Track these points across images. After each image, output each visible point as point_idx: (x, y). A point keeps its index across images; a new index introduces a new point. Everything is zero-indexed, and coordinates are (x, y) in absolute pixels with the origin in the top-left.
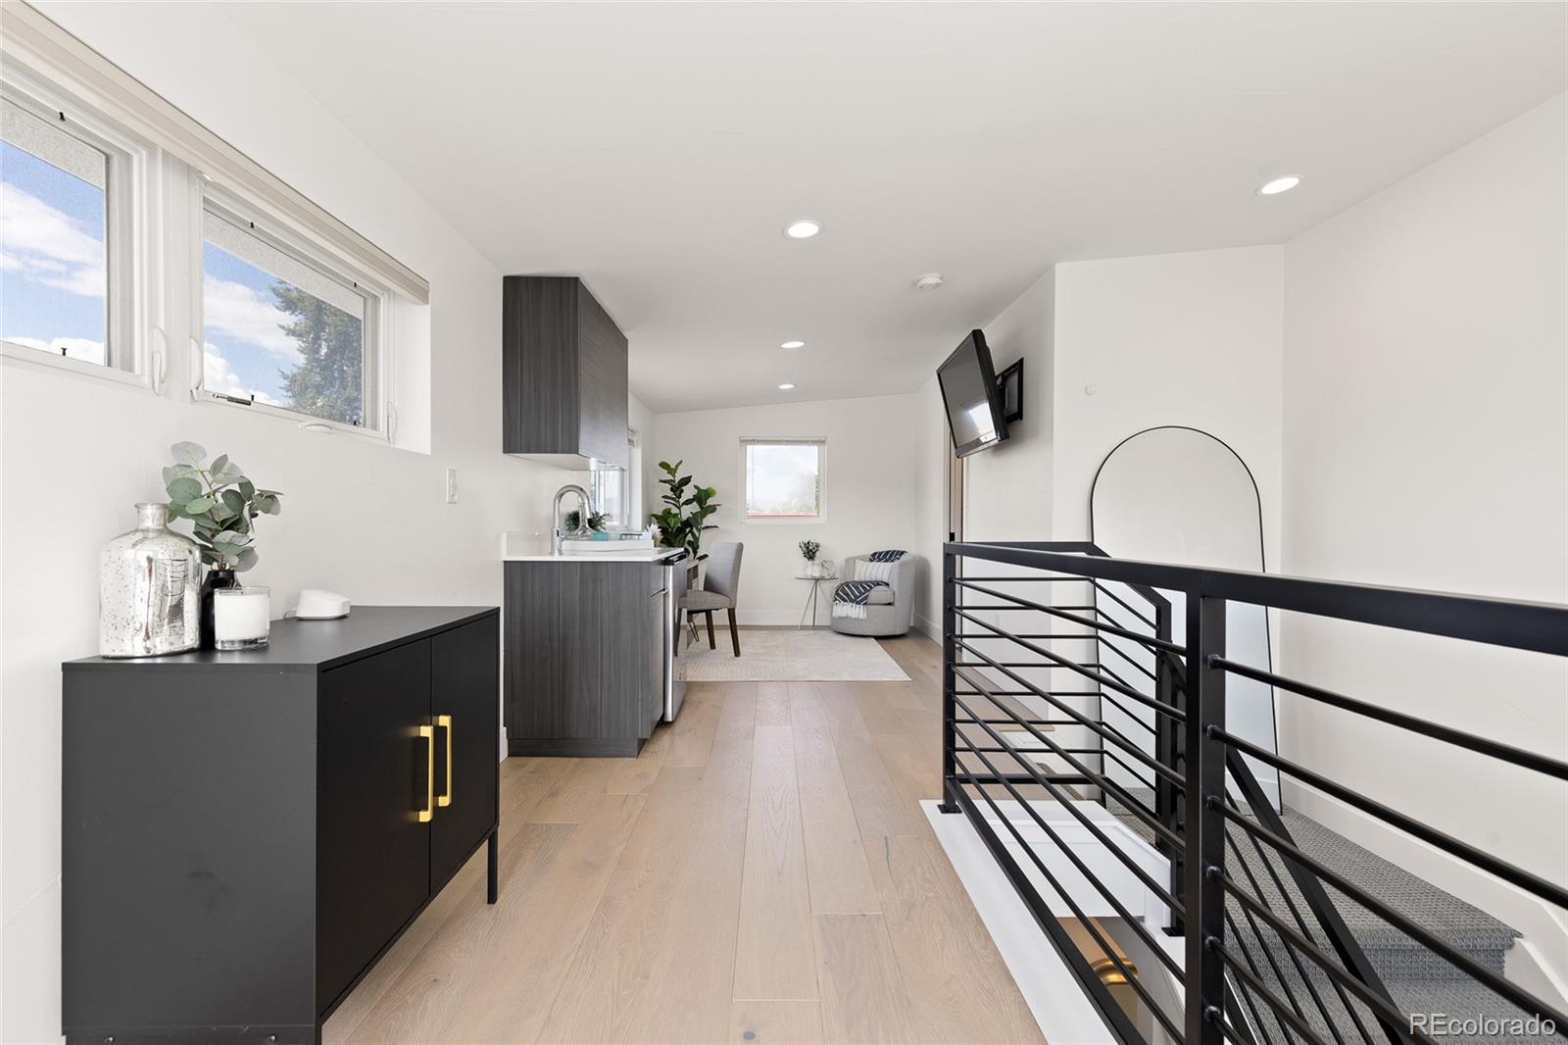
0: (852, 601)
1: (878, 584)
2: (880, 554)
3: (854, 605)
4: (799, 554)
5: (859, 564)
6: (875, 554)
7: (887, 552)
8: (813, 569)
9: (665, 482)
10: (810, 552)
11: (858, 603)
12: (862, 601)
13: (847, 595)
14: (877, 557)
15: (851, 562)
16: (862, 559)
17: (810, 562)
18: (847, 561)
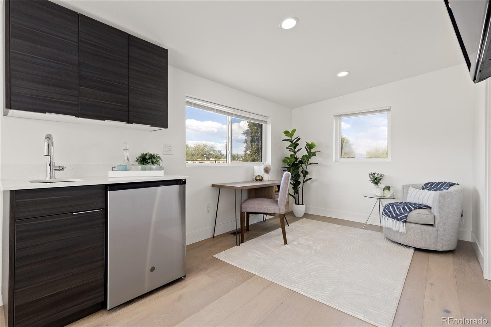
0: (393, 218)
1: (420, 207)
2: (433, 184)
3: (395, 221)
4: (367, 180)
5: (411, 190)
6: (428, 184)
7: (439, 183)
8: (377, 191)
9: (287, 140)
10: (376, 180)
11: (398, 220)
12: (401, 219)
13: (390, 212)
14: (428, 186)
15: (406, 188)
16: (415, 187)
17: (376, 186)
18: (403, 187)
